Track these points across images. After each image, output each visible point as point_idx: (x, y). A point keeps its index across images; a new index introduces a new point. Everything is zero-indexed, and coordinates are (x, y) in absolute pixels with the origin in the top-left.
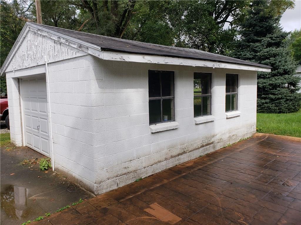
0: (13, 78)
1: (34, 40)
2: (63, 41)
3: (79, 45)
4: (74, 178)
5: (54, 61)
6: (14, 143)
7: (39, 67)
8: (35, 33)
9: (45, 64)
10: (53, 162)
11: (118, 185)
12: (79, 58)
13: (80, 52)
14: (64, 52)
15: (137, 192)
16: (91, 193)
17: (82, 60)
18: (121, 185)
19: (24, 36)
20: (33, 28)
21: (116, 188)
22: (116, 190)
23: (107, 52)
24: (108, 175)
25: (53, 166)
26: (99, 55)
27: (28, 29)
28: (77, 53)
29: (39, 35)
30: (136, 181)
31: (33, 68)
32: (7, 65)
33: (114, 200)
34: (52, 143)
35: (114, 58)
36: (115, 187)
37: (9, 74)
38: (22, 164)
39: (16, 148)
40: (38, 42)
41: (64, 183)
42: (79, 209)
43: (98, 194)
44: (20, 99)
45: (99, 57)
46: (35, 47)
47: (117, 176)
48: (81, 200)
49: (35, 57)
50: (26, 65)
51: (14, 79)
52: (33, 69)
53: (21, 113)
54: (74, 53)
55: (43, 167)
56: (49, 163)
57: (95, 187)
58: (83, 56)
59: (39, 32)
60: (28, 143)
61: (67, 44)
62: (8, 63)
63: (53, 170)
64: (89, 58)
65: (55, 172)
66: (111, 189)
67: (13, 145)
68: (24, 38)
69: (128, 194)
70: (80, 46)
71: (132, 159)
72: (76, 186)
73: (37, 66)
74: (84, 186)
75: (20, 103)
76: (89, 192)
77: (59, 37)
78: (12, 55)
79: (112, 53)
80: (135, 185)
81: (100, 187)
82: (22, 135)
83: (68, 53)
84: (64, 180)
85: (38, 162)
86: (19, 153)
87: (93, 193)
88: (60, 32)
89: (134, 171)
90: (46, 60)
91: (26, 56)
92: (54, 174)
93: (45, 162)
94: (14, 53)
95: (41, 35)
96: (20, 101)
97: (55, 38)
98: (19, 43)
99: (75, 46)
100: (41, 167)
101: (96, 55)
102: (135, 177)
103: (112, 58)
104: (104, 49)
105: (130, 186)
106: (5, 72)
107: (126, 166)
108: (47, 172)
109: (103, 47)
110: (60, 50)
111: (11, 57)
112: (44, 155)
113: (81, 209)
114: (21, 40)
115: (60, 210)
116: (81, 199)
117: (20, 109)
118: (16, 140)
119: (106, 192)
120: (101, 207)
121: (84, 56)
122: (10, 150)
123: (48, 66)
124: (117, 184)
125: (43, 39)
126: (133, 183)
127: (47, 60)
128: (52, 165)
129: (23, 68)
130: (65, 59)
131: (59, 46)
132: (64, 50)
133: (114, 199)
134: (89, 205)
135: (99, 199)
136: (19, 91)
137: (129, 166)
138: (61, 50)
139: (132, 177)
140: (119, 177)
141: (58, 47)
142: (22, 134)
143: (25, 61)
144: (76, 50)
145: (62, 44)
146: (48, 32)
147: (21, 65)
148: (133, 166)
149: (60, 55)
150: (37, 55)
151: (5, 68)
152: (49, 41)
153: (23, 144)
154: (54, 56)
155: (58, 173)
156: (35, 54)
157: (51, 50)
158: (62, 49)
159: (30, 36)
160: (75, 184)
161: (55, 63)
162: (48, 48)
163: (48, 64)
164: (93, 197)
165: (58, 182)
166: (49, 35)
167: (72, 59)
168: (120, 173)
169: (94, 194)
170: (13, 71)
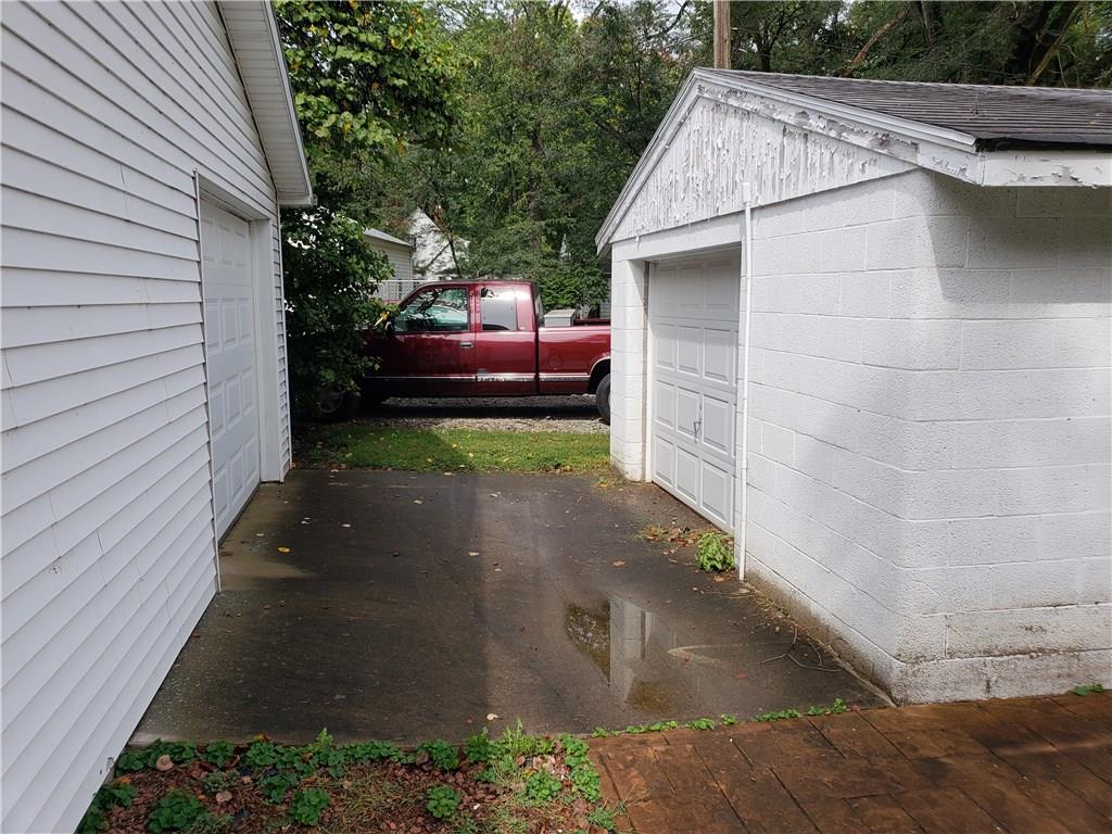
0: (631, 261)
1: (713, 128)
2: (816, 124)
3: (880, 136)
4: (814, 621)
5: (777, 200)
6: (620, 466)
7: (720, 221)
8: (718, 105)
9: (743, 212)
10: (741, 550)
11: (988, 687)
12: (873, 186)
13: (882, 161)
14: (817, 165)
15: (1078, 738)
16: (878, 689)
17: (885, 192)
18: (1004, 692)
19: (679, 118)
20: (713, 87)
21: (979, 698)
22: (980, 705)
23: (1002, 154)
24: (949, 640)
25: (742, 564)
26: (965, 169)
27: (695, 93)
28: (866, 165)
29: (732, 110)
30: (1075, 694)
31: (698, 226)
32: (617, 219)
33: (970, 740)
34: (744, 484)
35: (1028, 175)
36: (977, 693)
37: (621, 248)
38: (645, 538)
39: (624, 484)
40: (726, 134)
41: (778, 629)
42: (832, 732)
43: (905, 701)
44: (645, 329)
45: (960, 177)
46: (713, 153)
47: (988, 653)
48: (842, 704)
49: (709, 187)
50: (679, 216)
51: (635, 262)
52: (698, 230)
53: (645, 374)
54: (858, 166)
55: (709, 559)
56: (727, 549)
57: (895, 670)
58: (893, 176)
59: (732, 101)
60: (658, 474)
61: (833, 134)
62: (621, 213)
63: (741, 576)
64: (918, 181)
65: (747, 585)
66: (959, 696)
67: (616, 473)
68: (681, 124)
69: (1038, 736)
70: (885, 140)
71: (1063, 600)
72: (821, 650)
73: (712, 219)
74: (852, 656)
75: (645, 342)
76: (868, 683)
77: (804, 113)
78: (637, 187)
79: (1021, 155)
80: (1072, 708)
81: (914, 674)
82: (644, 446)
83: (831, 169)
84: (777, 619)
85: (690, 541)
86: (635, 502)
87: (887, 690)
88: (808, 91)
89: (1070, 650)
90: (747, 198)
91: (681, 185)
92: (745, 591)
93: (715, 545)
94: (643, 177)
95: (736, 109)
96: (645, 335)
97: (789, 117)
98: (663, 143)
99: (865, 142)
100: (704, 559)
101: (952, 170)
102: (1069, 676)
103: (1022, 178)
104: (986, 145)
105: (1047, 705)
106: (611, 241)
107: (1035, 622)
108: (719, 579)
109: (985, 135)
110: (803, 159)
111: (633, 193)
112: (710, 523)
113: (839, 735)
114: (670, 131)
115: (768, 716)
116: (839, 701)
117: (645, 362)
118: (627, 460)
119: (938, 703)
120: (916, 749)
121: (898, 175)
122: (609, 488)
123: (752, 219)
124: (988, 682)
125: (745, 124)
126: (1059, 695)
127: (749, 195)
128: (736, 559)
129: (666, 228)
130: (816, 191)
131: (799, 144)
132: (817, 158)
133: (972, 737)
134: (872, 729)
135: (909, 718)
136: (646, 304)
137: (1045, 626)
138: (807, 159)
139: (1056, 671)
140: (998, 659)
141: (795, 147)
142: (644, 441)
143: (674, 205)
144: (866, 157)
145: (811, 138)
146: (763, 97)
147: (662, 216)
148: (1064, 628)
149: (801, 176)
150: (717, 179)
151: (611, 229)
152: (765, 129)
153: (644, 475)
154: (777, 181)
155: (757, 591)
156: (711, 178)
157: (770, 161)
158: (810, 155)
159: (700, 118)
160: (816, 643)
161: (779, 208)
162: (760, 154)
163: (752, 210)
164: (885, 707)
165: (759, 622)
166: (768, 107)
167: (847, 191)
168: (1003, 642)
169: (891, 697)
170: (635, 238)
